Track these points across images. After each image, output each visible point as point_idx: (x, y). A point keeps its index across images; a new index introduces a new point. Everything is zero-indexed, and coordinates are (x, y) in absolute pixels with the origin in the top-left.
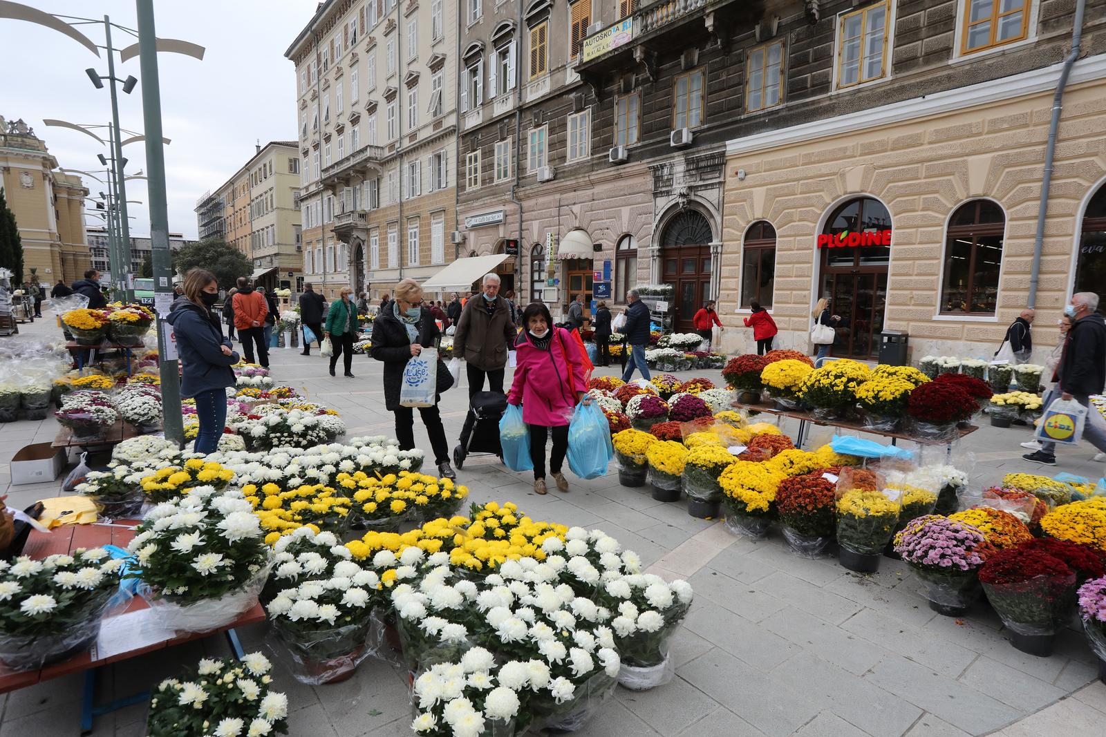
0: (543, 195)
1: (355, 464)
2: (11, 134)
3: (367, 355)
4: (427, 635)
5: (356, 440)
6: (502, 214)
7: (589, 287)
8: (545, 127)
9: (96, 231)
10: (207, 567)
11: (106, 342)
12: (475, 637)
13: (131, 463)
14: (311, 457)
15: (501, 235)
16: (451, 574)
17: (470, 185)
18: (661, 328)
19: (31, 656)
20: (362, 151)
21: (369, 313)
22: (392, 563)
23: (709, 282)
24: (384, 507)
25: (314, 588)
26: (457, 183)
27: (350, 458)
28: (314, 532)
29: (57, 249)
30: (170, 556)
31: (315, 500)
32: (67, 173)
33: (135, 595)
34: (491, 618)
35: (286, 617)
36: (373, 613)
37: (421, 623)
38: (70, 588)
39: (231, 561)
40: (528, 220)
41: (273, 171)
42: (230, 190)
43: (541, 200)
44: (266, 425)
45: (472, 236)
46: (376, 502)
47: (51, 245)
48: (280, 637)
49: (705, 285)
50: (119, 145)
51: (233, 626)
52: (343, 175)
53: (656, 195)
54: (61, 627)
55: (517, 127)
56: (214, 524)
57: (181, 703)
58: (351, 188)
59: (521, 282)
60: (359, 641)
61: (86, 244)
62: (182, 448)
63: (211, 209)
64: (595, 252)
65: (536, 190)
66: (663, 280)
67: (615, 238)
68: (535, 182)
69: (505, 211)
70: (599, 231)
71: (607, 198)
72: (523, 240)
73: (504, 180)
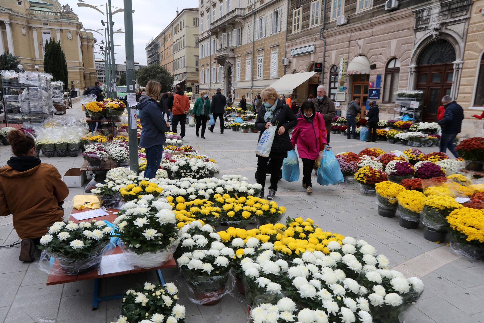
0: (340, 34)
1: (224, 189)
2: (63, 12)
3: (232, 130)
4: (259, 287)
5: (225, 177)
6: (313, 47)
7: (366, 92)
9: (99, 61)
10: (150, 236)
11: (104, 119)
12: (285, 292)
13: (115, 181)
14: (201, 184)
15: (312, 60)
16: (274, 255)
17: (295, 30)
18: (413, 119)
19: (73, 268)
20: (233, 11)
21: (233, 106)
22: (242, 246)
23: (451, 88)
24: (239, 214)
25: (201, 254)
26: (287, 28)
27: (221, 186)
28: (201, 224)
29: (82, 71)
30: (133, 228)
31: (202, 207)
32: (87, 31)
33: (117, 246)
34: (296, 283)
35: (186, 267)
36: (230, 271)
37: (256, 280)
38: (90, 238)
39: (161, 234)
40: (330, 50)
41: (185, 26)
42: (163, 37)
43: (338, 37)
44: (179, 165)
45: (294, 61)
46: (235, 211)
47: (80, 69)
48: (182, 277)
49: (448, 90)
50: (111, 14)
51: (160, 268)
52: (222, 27)
53: (416, 30)
54: (86, 256)
56: (154, 215)
57: (136, 302)
58: (226, 34)
60: (222, 285)
61: (95, 68)
62: (138, 175)
63: (153, 48)
64: (371, 70)
65: (335, 31)
66: (417, 87)
67: (385, 60)
68: (335, 26)
69: (315, 45)
70: (375, 56)
71: (382, 34)
72: (326, 63)
73: (315, 25)
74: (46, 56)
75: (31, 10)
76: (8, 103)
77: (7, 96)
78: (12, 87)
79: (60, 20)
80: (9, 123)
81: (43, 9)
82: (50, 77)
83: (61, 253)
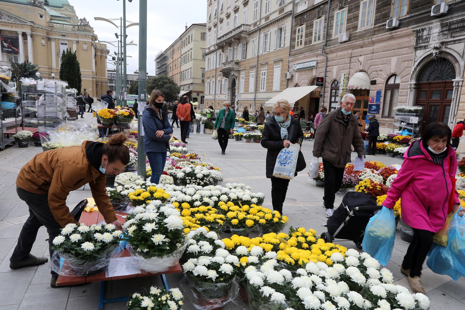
0: (341, 51)
1: (228, 197)
2: (80, 25)
3: (235, 139)
4: (263, 296)
5: (229, 185)
6: (315, 62)
7: (366, 106)
8: (346, 9)
9: (111, 71)
10: (158, 241)
11: (114, 125)
12: (289, 302)
13: (124, 185)
14: (206, 191)
15: (314, 75)
16: (278, 265)
17: (298, 45)
18: (412, 134)
19: (83, 269)
20: (239, 27)
21: (237, 116)
22: (246, 254)
23: (450, 105)
24: (242, 222)
25: (206, 260)
26: (291, 44)
27: (226, 194)
28: (206, 231)
29: (94, 79)
30: (142, 233)
31: (207, 214)
32: (101, 43)
33: (125, 248)
34: (300, 293)
35: (192, 273)
36: (234, 279)
37: (260, 289)
38: (100, 241)
39: (168, 239)
40: (331, 66)
41: (193, 40)
42: (171, 50)
43: (340, 54)
44: (184, 172)
45: (297, 75)
46: (238, 219)
47: (93, 78)
48: (187, 283)
49: (447, 107)
50: (125, 27)
51: (166, 273)
52: (228, 41)
53: (416, 49)
54: (95, 258)
55: (328, 10)
56: (162, 220)
57: (142, 306)
58: (232, 48)
59: (324, 102)
60: (226, 292)
61: (107, 77)
62: (145, 180)
63: (162, 59)
64: (371, 85)
65: (337, 48)
66: (416, 103)
67: (385, 77)
68: (337, 43)
69: (318, 60)
70: (375, 72)
71: (382, 52)
72: (327, 77)
73: (318, 42)
74: (62, 65)
75: (51, 22)
76: (26, 108)
77: (25, 101)
78: (30, 93)
79: (77, 33)
80: (26, 127)
81: (62, 22)
82: (65, 84)
83: (72, 254)
